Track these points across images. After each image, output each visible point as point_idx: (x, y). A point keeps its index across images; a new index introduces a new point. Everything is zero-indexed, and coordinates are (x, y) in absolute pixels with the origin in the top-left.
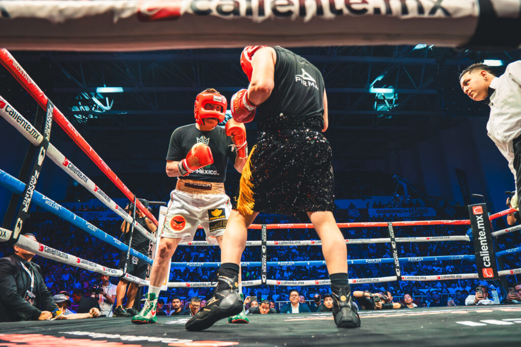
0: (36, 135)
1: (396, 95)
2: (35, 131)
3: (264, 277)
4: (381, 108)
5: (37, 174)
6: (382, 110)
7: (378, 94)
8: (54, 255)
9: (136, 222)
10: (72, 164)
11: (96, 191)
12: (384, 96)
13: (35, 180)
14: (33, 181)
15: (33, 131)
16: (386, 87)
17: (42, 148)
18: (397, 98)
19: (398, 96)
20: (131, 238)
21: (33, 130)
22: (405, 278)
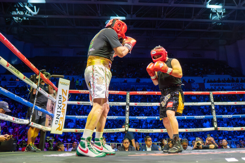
1: (224, 10)
3: (127, 127)
4: (214, 18)
6: (214, 19)
7: (213, 9)
12: (216, 10)
16: (218, 5)
18: (225, 12)
20: (36, 98)
22: (220, 129)
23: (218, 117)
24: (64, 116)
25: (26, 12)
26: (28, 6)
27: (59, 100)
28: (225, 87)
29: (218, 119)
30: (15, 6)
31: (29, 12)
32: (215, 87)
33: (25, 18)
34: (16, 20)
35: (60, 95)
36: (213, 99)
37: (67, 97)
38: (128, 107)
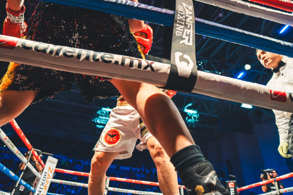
1: (198, 115)
6: (190, 122)
7: (189, 113)
11: (5, 139)
12: (192, 115)
16: (194, 110)
20: (23, 173)
24: (45, 193)
27: (44, 177)
35: (46, 172)
37: (52, 175)
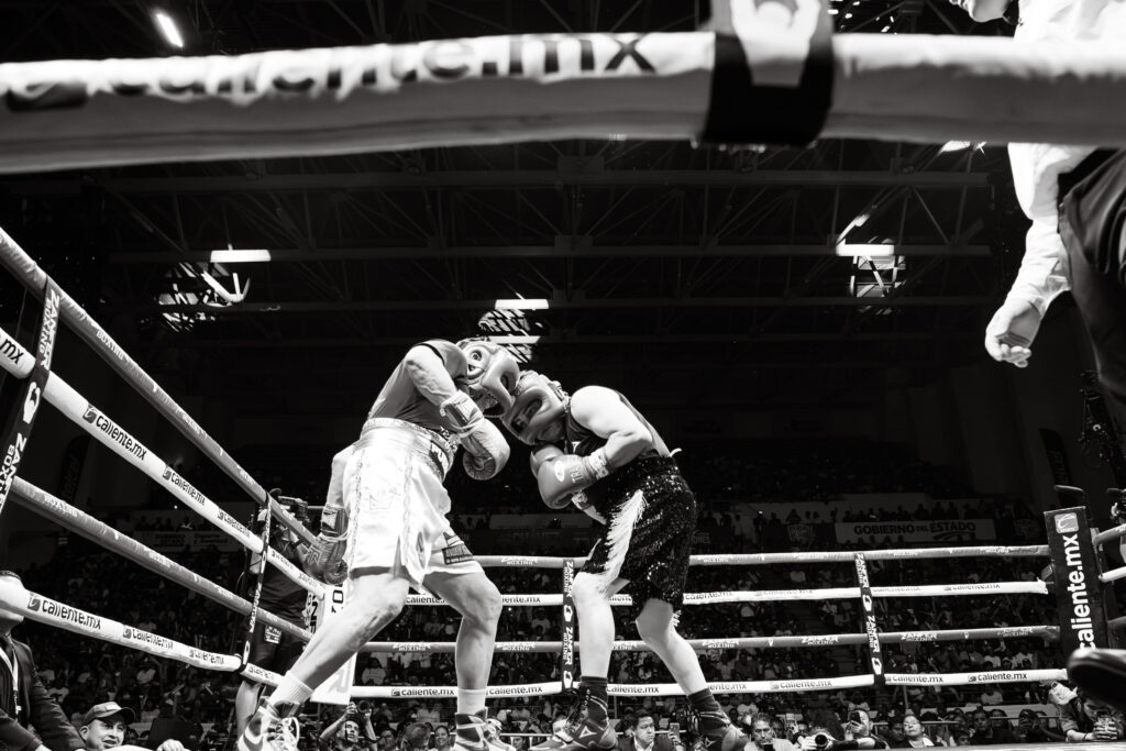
0: (16, 354)
1: (901, 259)
2: (11, 345)
4: (864, 290)
5: (21, 441)
6: (866, 296)
7: (859, 258)
8: (65, 620)
9: (270, 549)
10: (105, 417)
11: (167, 478)
12: (871, 263)
13: (17, 455)
14: (13, 457)
15: (8, 345)
16: (878, 242)
17: (33, 385)
18: (902, 267)
19: (906, 261)
20: (260, 586)
21: (7, 341)
22: (893, 679)
23: (885, 638)
25: (206, 293)
26: (210, 273)
27: (336, 591)
28: (907, 537)
29: (884, 645)
30: (170, 276)
31: (216, 295)
32: (872, 538)
33: (203, 317)
34: (173, 323)
36: (866, 578)
38: (568, 610)
